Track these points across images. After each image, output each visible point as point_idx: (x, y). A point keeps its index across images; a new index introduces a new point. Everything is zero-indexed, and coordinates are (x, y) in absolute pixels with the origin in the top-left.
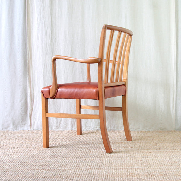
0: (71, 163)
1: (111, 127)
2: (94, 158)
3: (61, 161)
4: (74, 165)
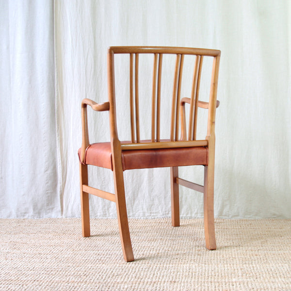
0: (127, 272)
2: (164, 264)
3: (111, 269)
4: (132, 276)
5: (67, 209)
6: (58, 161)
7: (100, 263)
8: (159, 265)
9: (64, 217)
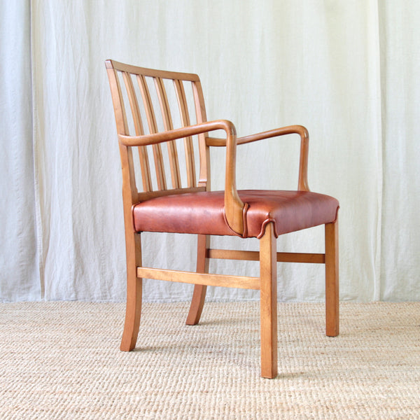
0: (138, 378)
1: (229, 294)
2: (191, 367)
3: (115, 374)
4: (146, 383)
5: (51, 287)
6: (37, 220)
7: (99, 366)
8: (184, 368)
9: (46, 300)
